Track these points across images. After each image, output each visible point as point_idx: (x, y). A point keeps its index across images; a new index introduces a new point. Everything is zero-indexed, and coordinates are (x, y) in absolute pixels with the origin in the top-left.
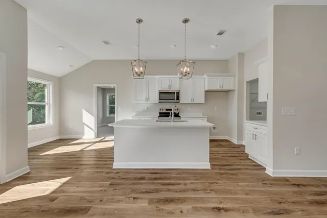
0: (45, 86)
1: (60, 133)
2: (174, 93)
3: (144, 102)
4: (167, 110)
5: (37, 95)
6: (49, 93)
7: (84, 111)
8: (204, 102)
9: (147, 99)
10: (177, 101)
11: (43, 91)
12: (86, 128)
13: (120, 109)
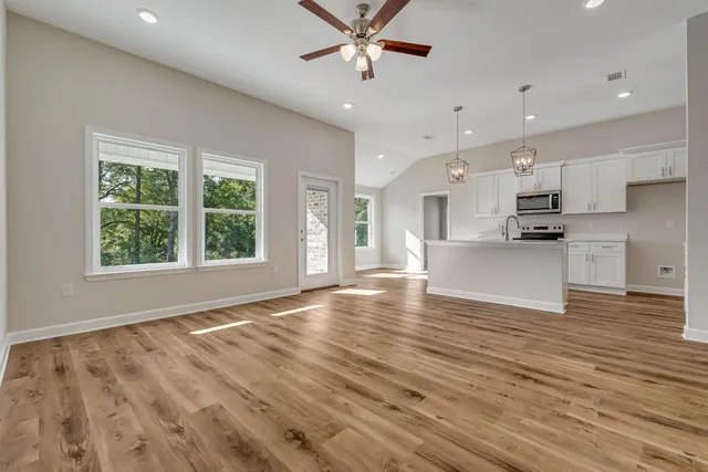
0: (367, 200)
1: (382, 261)
2: (548, 196)
3: (490, 215)
4: (535, 228)
5: (360, 215)
6: (372, 210)
7: (407, 232)
8: (624, 210)
9: (496, 211)
10: (555, 210)
11: (366, 208)
12: (410, 256)
13: (454, 228)
